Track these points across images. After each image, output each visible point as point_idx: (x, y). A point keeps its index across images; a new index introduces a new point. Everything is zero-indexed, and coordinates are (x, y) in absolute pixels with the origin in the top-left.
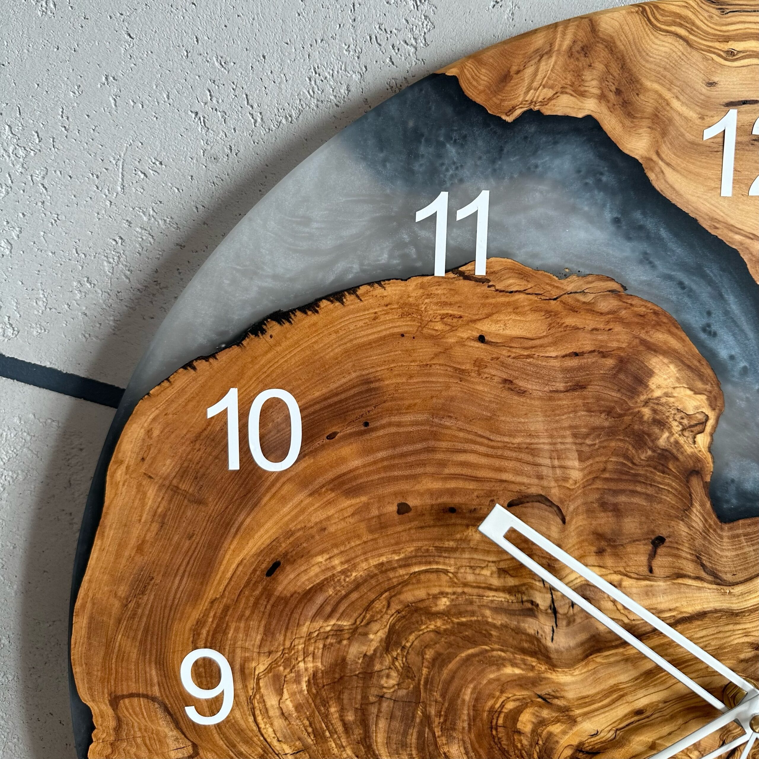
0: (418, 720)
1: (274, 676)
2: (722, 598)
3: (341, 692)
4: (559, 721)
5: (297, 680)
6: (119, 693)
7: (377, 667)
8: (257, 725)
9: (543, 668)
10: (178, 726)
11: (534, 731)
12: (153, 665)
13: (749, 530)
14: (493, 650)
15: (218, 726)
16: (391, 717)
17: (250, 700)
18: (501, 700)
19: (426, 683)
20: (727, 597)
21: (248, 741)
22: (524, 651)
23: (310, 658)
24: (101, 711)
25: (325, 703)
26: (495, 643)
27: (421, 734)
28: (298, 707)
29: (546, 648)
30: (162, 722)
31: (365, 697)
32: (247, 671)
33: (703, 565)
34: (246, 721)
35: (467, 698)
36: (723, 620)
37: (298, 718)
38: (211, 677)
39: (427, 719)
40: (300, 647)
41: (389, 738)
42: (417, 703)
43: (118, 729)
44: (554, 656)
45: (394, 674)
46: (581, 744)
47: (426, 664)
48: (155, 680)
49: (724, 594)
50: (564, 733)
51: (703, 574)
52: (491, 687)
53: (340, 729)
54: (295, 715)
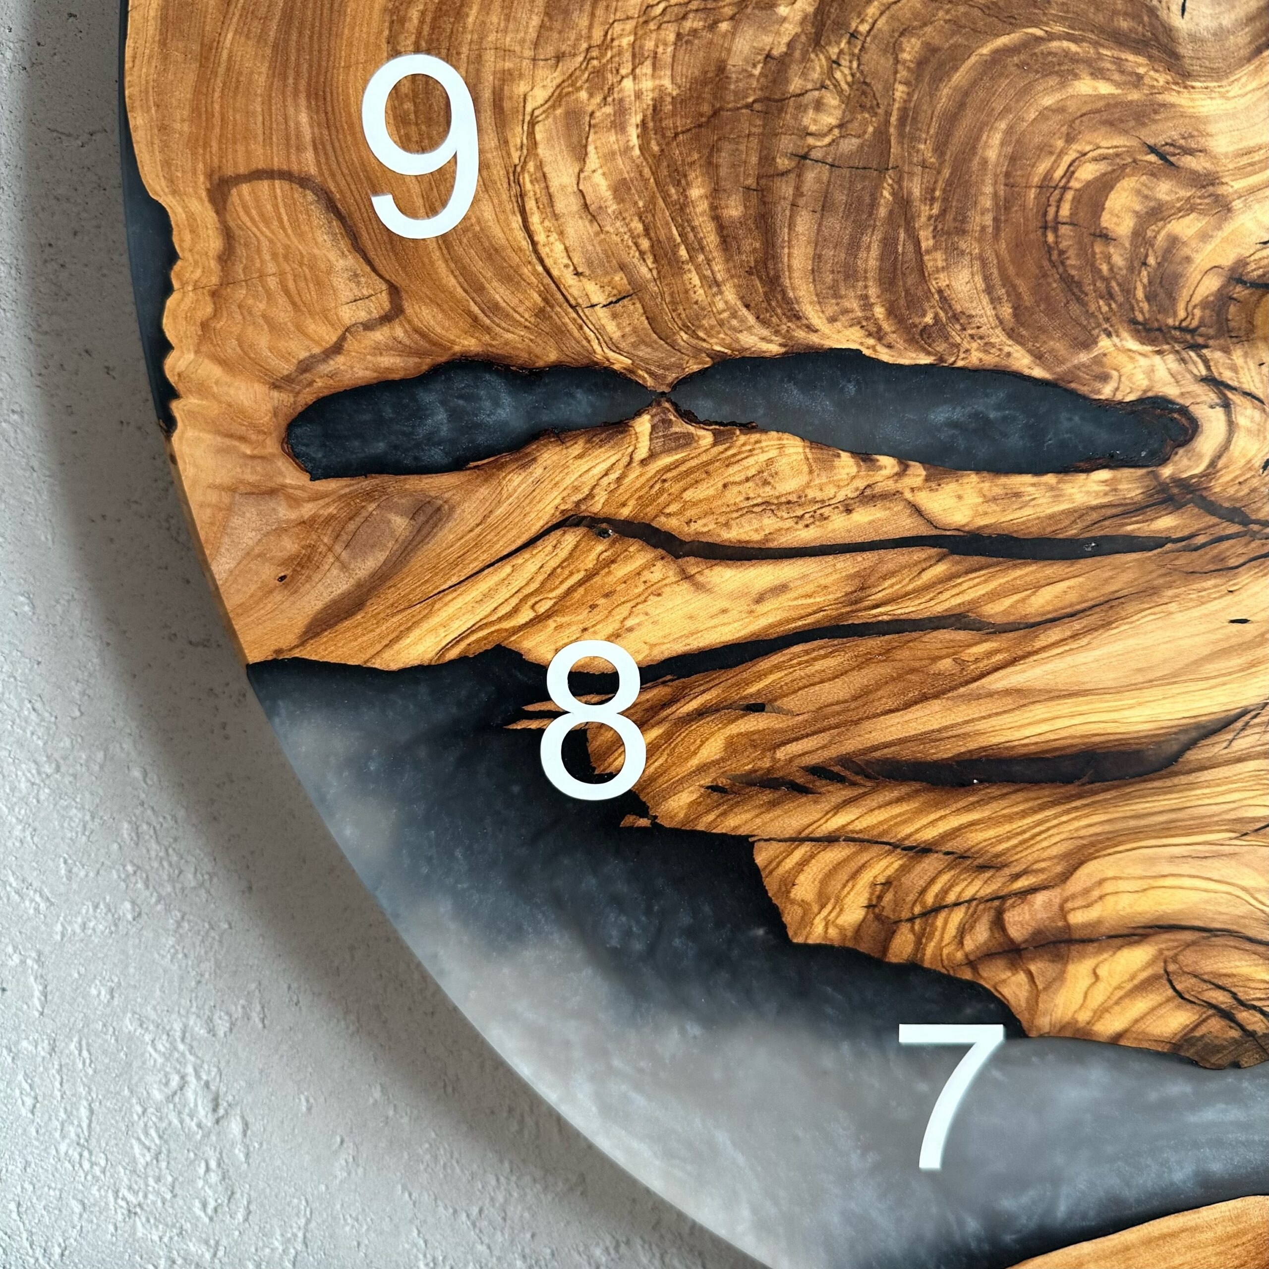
0: (882, 212)
1: (567, 114)
3: (714, 149)
4: (1192, 209)
5: (618, 124)
6: (230, 172)
7: (795, 84)
8: (530, 235)
9: (1162, 79)
10: (357, 247)
11: (1138, 235)
12: (303, 101)
14: (1051, 37)
15: (444, 240)
16: (825, 206)
17: (514, 175)
18: (1067, 160)
19: (902, 121)
21: (511, 277)
22: (1120, 40)
23: (646, 69)
24: (191, 216)
25: (679, 178)
26: (1057, 20)
27: (888, 244)
28: (620, 189)
29: (1169, 30)
30: (323, 237)
31: (767, 159)
32: (507, 105)
34: (506, 226)
35: (992, 154)
37: (619, 215)
38: (429, 121)
39: (903, 203)
40: (626, 41)
41: (818, 258)
42: (883, 170)
43: (226, 257)
44: (1186, 50)
45: (832, 100)
46: (1242, 263)
47: (903, 74)
48: (307, 136)
50: (1204, 236)
52: (1045, 127)
53: (711, 239)
54: (613, 207)
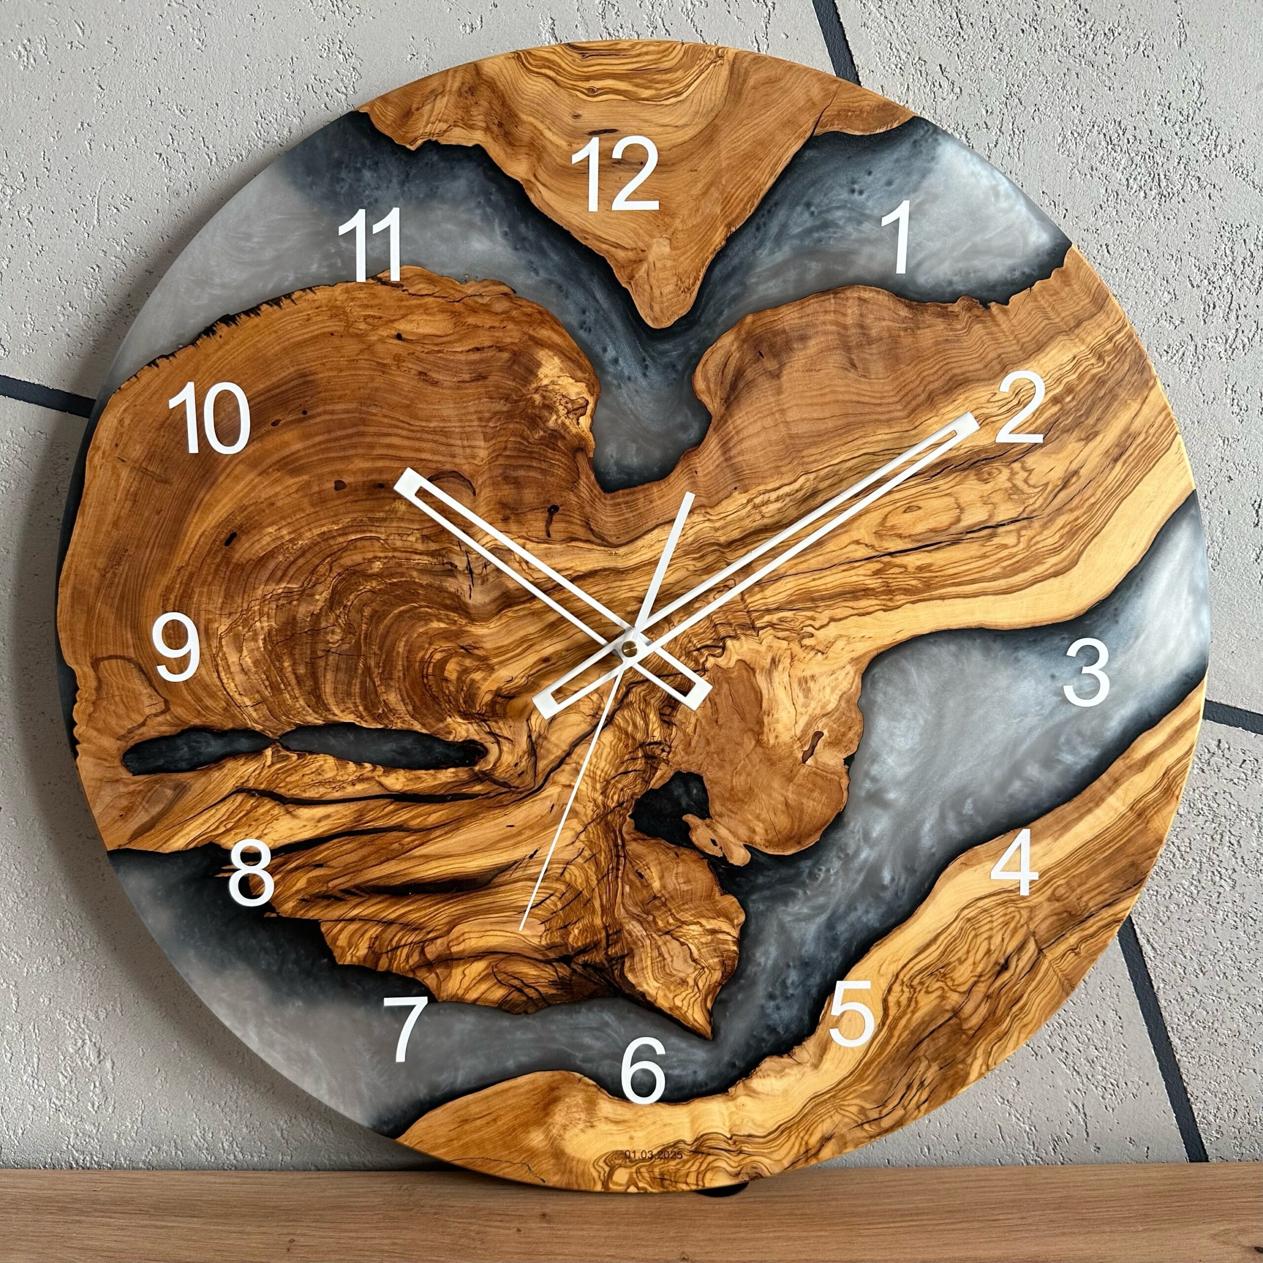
0: (360, 671)
1: (234, 635)
2: (609, 558)
3: (293, 648)
4: (479, 669)
5: (255, 639)
6: (100, 656)
7: (323, 625)
8: (221, 680)
9: (464, 622)
10: (151, 685)
11: (458, 679)
12: (129, 629)
13: (627, 499)
14: (421, 607)
15: (186, 682)
16: (337, 669)
17: (214, 658)
18: (430, 652)
19: (366, 638)
20: (613, 557)
21: (213, 696)
22: (447, 607)
23: (265, 618)
24: (84, 673)
25: (279, 659)
26: (423, 600)
27: (363, 683)
28: (256, 663)
29: (465, 604)
30: (138, 682)
31: (313, 652)
32: (210, 632)
33: (591, 530)
34: (211, 677)
35: (401, 650)
36: (612, 578)
37: (256, 673)
38: (180, 637)
39: (368, 669)
40: (256, 608)
41: (335, 688)
42: (359, 656)
43: (98, 689)
44: (473, 611)
45: (338, 630)
46: (499, 689)
47: (365, 620)
48: (131, 642)
49: (611, 554)
50: (484, 679)
51: (592, 538)
52: (420, 640)
53: (293, 681)
54: (253, 670)
